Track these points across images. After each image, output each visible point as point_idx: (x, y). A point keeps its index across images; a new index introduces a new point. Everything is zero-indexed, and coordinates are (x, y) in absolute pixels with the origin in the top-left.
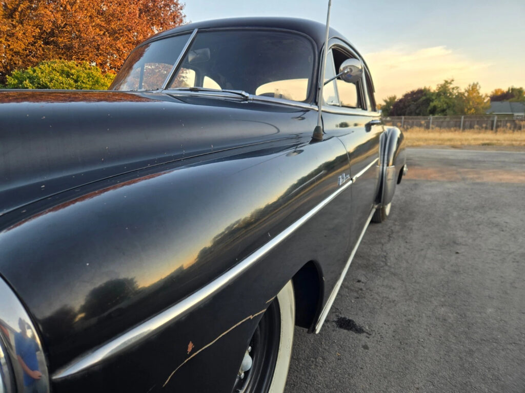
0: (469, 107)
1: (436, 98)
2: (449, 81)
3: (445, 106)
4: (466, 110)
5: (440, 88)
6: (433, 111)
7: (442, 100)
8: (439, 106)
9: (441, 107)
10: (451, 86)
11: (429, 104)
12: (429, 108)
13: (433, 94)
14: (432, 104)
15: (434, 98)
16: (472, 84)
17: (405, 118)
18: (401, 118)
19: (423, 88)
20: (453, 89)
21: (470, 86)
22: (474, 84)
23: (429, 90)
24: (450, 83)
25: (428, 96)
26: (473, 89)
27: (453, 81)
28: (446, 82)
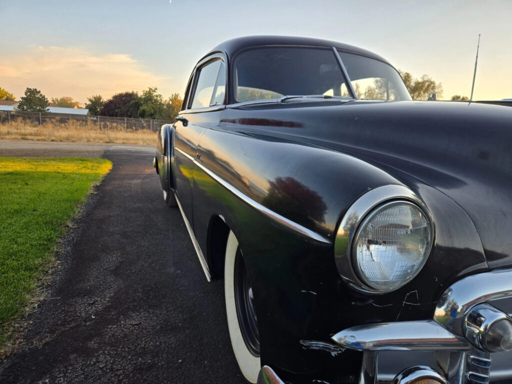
0: (174, 114)
1: (144, 103)
2: (153, 89)
3: (153, 111)
4: (172, 116)
5: (146, 94)
6: (143, 115)
7: (149, 105)
8: (148, 110)
9: (149, 111)
10: (155, 94)
11: (138, 107)
12: (139, 112)
13: (140, 99)
14: (141, 108)
15: (142, 102)
16: (174, 94)
17: (127, 120)
18: (124, 120)
19: (131, 92)
20: (157, 96)
21: (173, 96)
22: (176, 94)
23: (137, 95)
24: (154, 91)
25: (137, 100)
26: (175, 99)
27: (156, 89)
28: (150, 89)
